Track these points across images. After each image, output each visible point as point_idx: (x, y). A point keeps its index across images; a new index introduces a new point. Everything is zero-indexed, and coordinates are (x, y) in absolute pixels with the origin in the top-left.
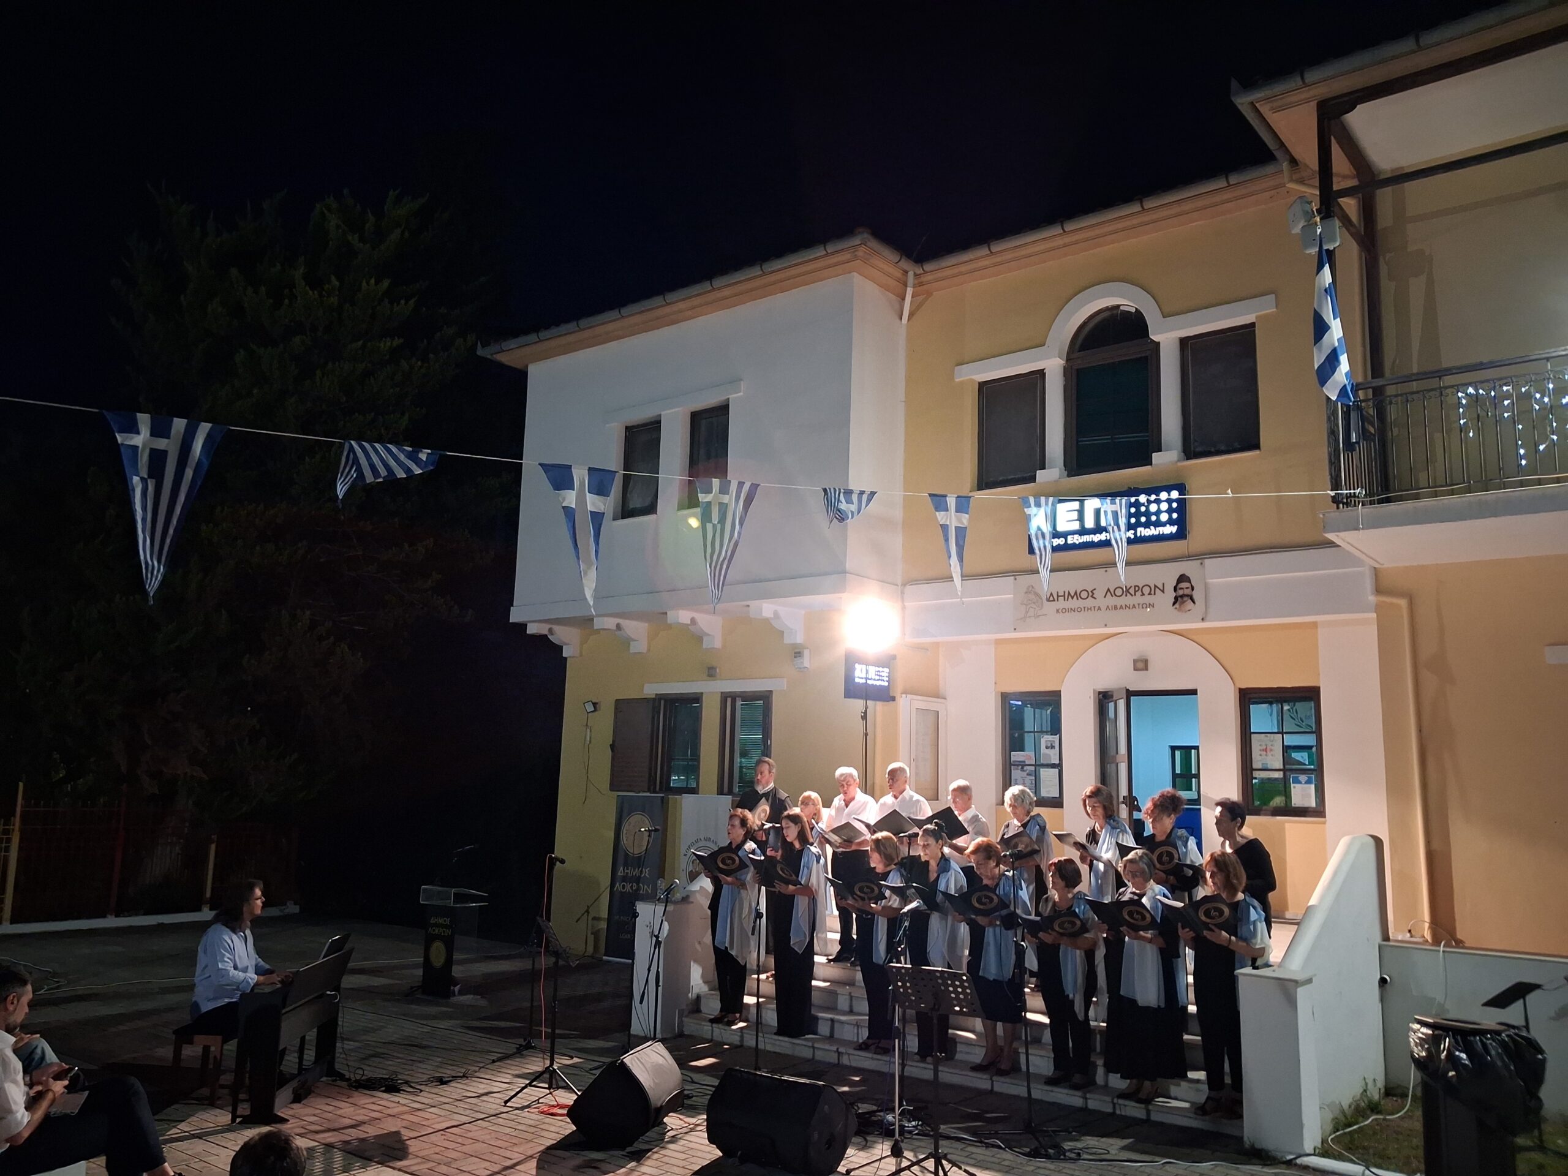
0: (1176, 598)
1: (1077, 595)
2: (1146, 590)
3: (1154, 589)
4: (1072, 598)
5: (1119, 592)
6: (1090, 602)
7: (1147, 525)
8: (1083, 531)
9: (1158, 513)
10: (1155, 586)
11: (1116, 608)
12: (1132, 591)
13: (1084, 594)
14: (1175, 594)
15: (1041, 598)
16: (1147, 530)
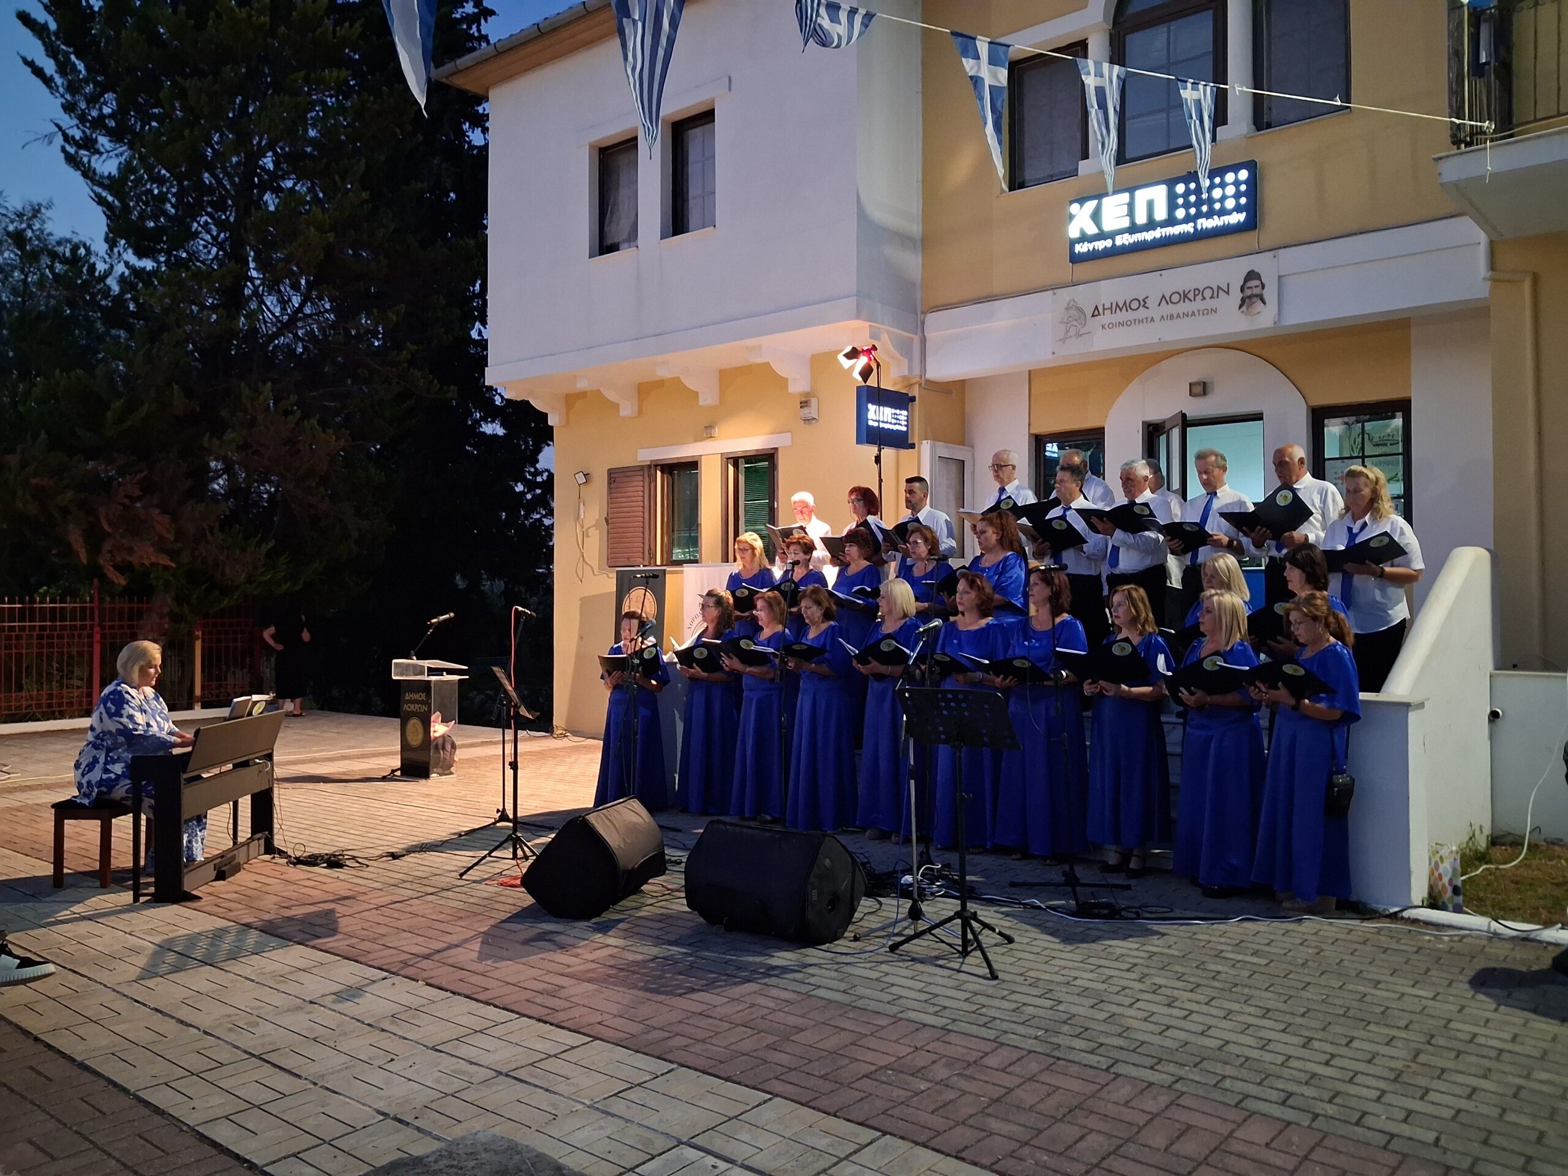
0: (1243, 300)
1: (1127, 306)
2: (1207, 294)
3: (1218, 291)
4: (1121, 310)
5: (1175, 298)
6: (1142, 313)
7: (1209, 215)
8: (1133, 229)
9: (1224, 198)
10: (1219, 288)
11: (1172, 317)
12: (1191, 296)
13: (1135, 305)
14: (1241, 295)
15: (1084, 313)
16: (1210, 220)
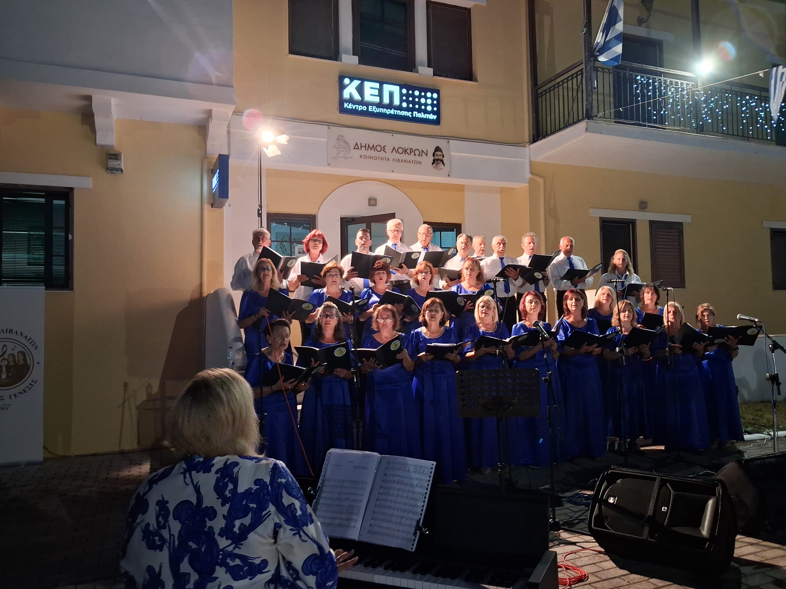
0: (434, 160)
1: (374, 148)
2: (417, 152)
3: (422, 153)
4: (371, 149)
5: (400, 151)
6: (382, 154)
7: (419, 111)
8: (380, 105)
9: (426, 104)
10: (422, 151)
11: (399, 161)
12: (408, 151)
13: (379, 148)
14: (433, 158)
16: (419, 114)
